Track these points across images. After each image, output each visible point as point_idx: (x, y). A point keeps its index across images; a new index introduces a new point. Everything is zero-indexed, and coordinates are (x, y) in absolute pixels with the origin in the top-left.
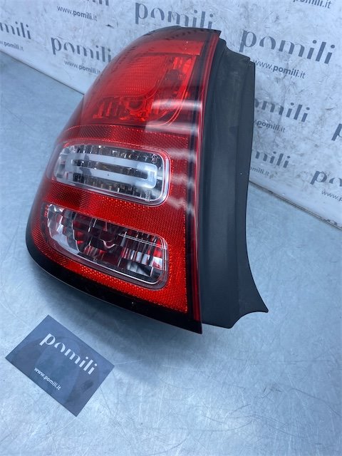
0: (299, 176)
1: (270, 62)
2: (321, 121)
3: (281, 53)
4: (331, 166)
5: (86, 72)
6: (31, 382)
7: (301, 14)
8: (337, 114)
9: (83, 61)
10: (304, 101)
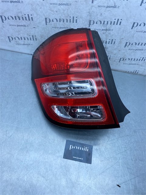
0: (115, 61)
1: (100, 28)
2: (120, 42)
3: (104, 25)
4: (125, 55)
5: (26, 46)
7: (110, 12)
8: (125, 39)
9: (24, 42)
10: (114, 38)
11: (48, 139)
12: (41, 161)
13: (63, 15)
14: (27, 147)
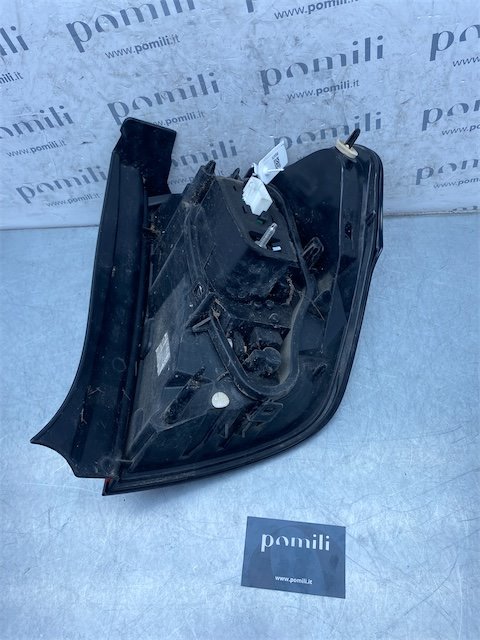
0: (399, 184)
1: (308, 88)
2: (401, 117)
3: (318, 73)
4: (434, 156)
5: (80, 203)
6: (281, 593)
7: (325, 22)
8: (416, 103)
9: (71, 193)
10: (370, 107)
11: (183, 520)
12: (165, 603)
13: (164, 79)
14: (118, 559)
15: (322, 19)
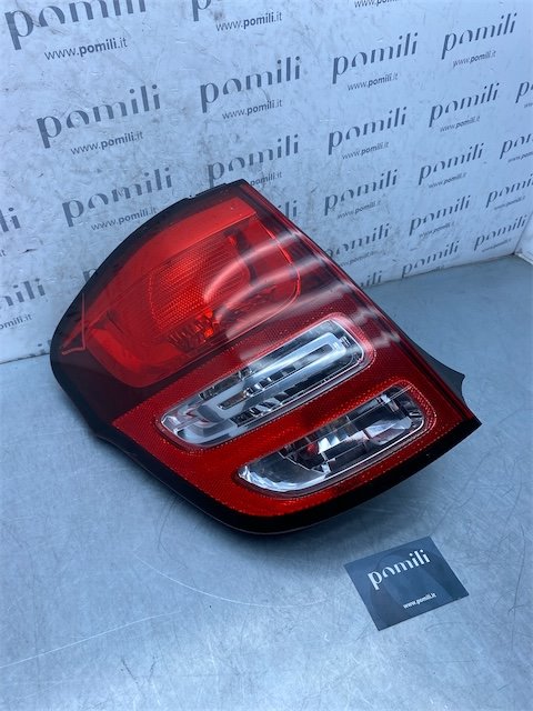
2: (310, 204)
4: (333, 238)
5: (6, 331)
6: (417, 618)
8: (321, 191)
10: (289, 196)
13: (123, 175)
14: (240, 670)
15: (256, 121)
